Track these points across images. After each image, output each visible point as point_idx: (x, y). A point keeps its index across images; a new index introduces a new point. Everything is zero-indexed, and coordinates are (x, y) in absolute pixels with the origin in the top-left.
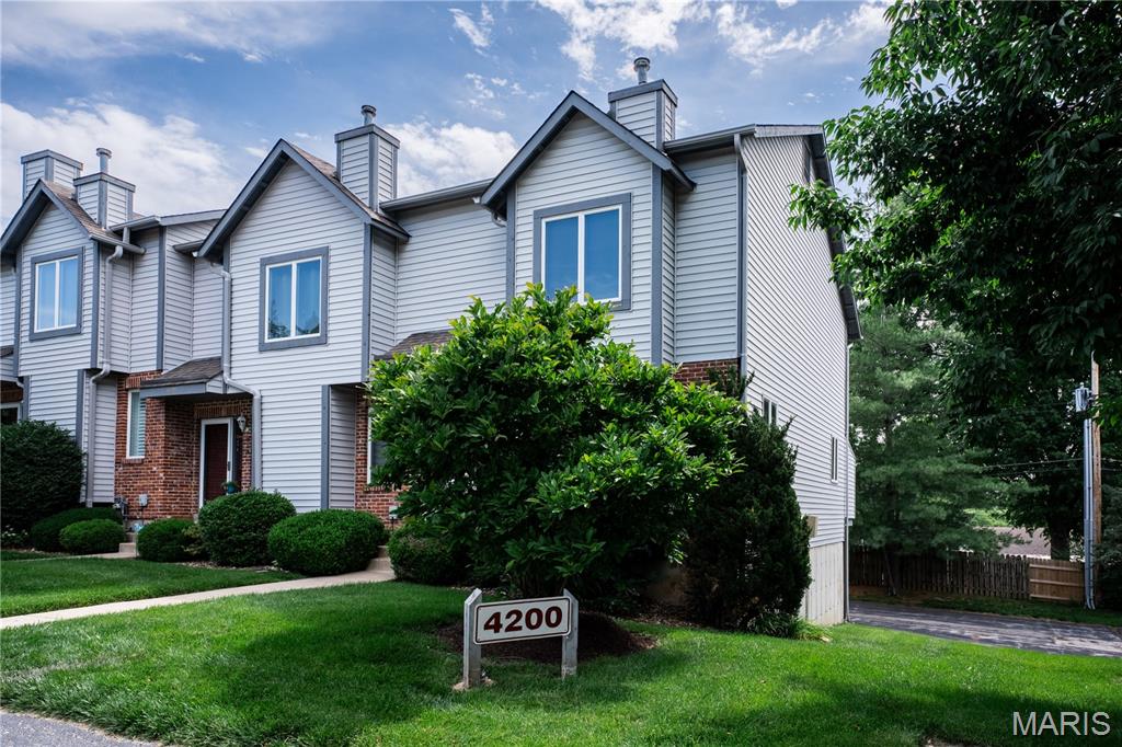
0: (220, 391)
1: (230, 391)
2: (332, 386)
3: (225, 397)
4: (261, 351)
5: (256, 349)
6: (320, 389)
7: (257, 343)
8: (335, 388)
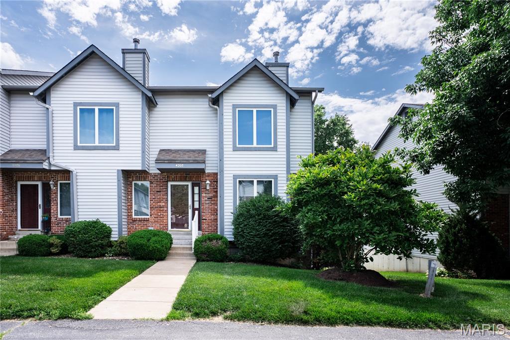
0: (47, 168)
1: (53, 168)
2: (122, 170)
3: (50, 171)
4: (75, 149)
5: (72, 148)
6: (116, 171)
7: (72, 145)
8: (124, 172)
